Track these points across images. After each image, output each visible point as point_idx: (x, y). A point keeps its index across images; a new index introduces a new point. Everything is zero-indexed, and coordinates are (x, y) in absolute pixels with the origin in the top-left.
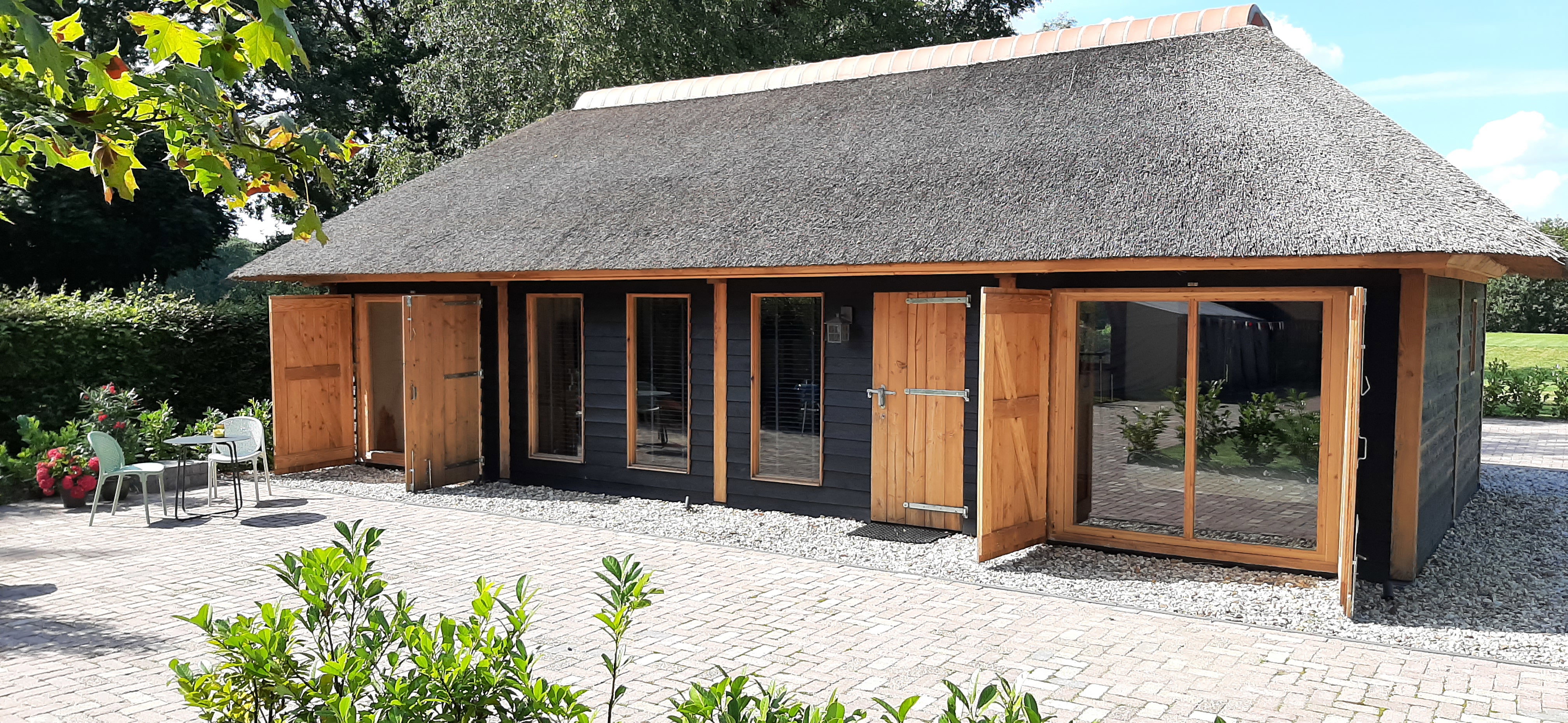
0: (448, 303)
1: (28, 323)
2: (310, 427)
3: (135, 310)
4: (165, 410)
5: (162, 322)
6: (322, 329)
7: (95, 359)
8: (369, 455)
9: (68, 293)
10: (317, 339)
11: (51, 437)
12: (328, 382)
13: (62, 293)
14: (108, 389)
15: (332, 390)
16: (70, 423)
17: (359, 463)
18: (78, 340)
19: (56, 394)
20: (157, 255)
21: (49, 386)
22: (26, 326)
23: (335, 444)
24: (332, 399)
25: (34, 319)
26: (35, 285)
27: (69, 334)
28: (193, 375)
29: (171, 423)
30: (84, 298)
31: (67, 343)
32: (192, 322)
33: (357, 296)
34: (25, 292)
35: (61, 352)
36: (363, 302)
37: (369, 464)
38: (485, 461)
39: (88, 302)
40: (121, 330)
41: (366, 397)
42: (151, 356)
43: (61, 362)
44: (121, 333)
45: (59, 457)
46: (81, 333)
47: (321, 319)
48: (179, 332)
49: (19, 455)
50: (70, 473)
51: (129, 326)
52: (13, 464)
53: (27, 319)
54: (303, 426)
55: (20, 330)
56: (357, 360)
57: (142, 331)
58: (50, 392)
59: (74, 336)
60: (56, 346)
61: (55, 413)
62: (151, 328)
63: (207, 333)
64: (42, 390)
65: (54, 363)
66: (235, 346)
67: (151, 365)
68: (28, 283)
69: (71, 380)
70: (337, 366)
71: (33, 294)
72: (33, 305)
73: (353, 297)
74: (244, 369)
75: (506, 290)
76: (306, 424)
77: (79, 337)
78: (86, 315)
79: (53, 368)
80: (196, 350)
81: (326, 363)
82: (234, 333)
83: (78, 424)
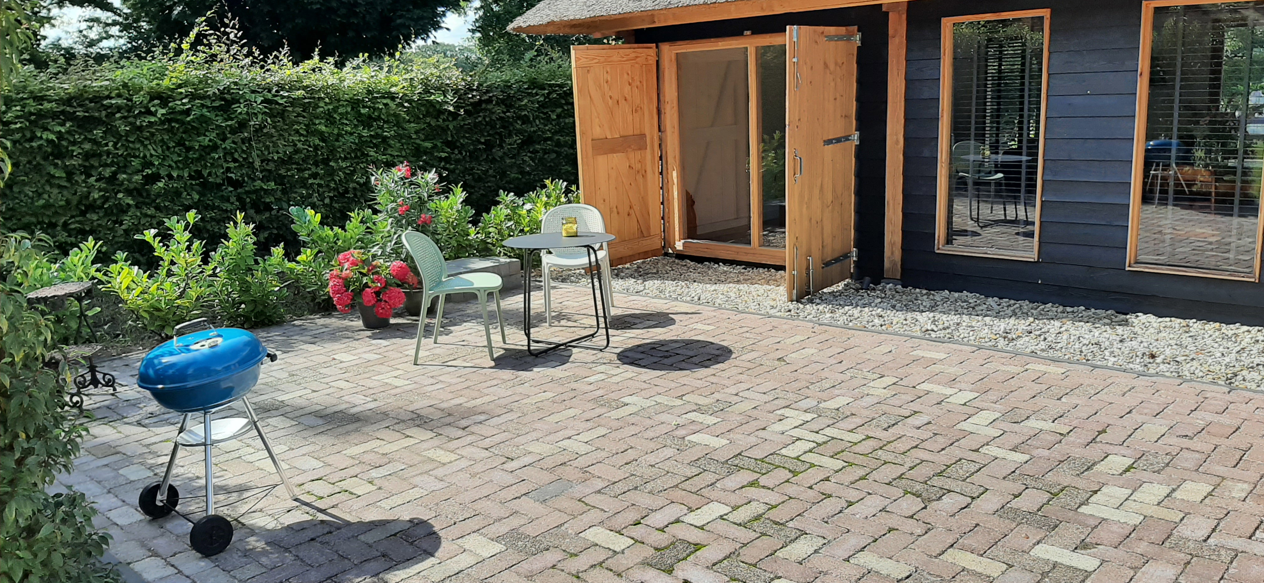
0: (830, 38)
1: (286, 94)
2: (618, 213)
3: (395, 78)
4: (459, 195)
5: (427, 91)
6: (627, 88)
7: (360, 136)
8: (679, 245)
9: (322, 59)
10: (622, 102)
11: (335, 235)
12: (634, 156)
13: (317, 58)
14: (400, 171)
15: (638, 166)
16: (352, 215)
17: (667, 254)
18: (340, 114)
19: (321, 179)
20: (399, 21)
21: (314, 169)
22: (283, 97)
23: (643, 233)
24: (639, 178)
25: (290, 90)
26: (286, 49)
27: (331, 107)
28: (460, 153)
29: (467, 212)
30: (340, 65)
31: (329, 118)
32: (456, 91)
33: (660, 44)
34: (276, 57)
35: (323, 128)
36: (669, 51)
37: (680, 256)
38: (859, 256)
39: (345, 69)
40: (385, 101)
41: (675, 174)
42: (417, 132)
43: (323, 140)
44: (384, 104)
45: (354, 264)
46: (343, 106)
47: (626, 75)
48: (447, 103)
49: (299, 258)
50: (370, 284)
51: (392, 97)
52: (291, 270)
53: (283, 89)
54: (611, 212)
55: (277, 103)
56: (662, 128)
57: (407, 101)
58: (315, 176)
59: (335, 109)
60: (317, 122)
61: (322, 200)
62: (416, 98)
63: (472, 104)
64: (306, 174)
65: (317, 142)
66: (501, 118)
67: (418, 141)
68: (278, 46)
69: (336, 161)
70: (643, 136)
71: (285, 60)
72: (288, 72)
73: (657, 47)
74: (510, 144)
75: (904, 16)
76: (615, 209)
77: (341, 110)
78: (345, 83)
79: (316, 148)
80: (462, 123)
81: (631, 133)
82: (500, 102)
83: (361, 216)
